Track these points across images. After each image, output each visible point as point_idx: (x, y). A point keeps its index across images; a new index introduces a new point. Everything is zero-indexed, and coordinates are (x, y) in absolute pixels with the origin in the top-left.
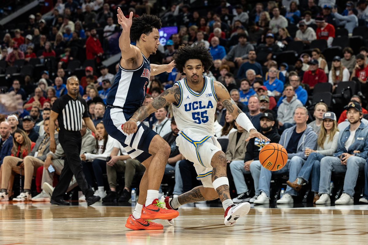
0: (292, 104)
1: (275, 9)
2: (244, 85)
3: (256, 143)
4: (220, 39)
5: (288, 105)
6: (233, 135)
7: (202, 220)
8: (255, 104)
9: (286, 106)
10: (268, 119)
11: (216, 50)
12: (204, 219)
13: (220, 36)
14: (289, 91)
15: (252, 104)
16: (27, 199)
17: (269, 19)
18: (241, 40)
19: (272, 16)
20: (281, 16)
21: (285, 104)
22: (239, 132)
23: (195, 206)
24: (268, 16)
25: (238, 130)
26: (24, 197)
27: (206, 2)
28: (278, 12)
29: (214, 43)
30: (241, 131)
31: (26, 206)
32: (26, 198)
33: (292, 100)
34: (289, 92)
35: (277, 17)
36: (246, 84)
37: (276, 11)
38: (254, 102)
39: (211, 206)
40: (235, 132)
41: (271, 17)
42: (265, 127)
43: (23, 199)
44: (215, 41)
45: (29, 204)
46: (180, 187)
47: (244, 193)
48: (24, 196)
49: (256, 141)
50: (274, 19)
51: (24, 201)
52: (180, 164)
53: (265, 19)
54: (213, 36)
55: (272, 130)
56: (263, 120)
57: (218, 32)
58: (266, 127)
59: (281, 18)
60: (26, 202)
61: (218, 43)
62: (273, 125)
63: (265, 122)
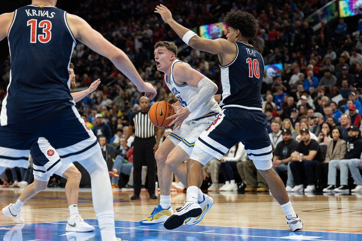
4: (314, 72)
6: (330, 143)
7: (312, 205)
8: (345, 120)
10: (354, 130)
12: (314, 204)
18: (326, 74)
22: (335, 140)
23: (304, 194)
24: (348, 55)
25: (334, 139)
27: (302, 46)
30: (336, 139)
36: (334, 105)
39: (316, 194)
40: (332, 141)
41: (351, 56)
42: (351, 136)
46: (291, 181)
50: (353, 56)
52: (290, 165)
56: (350, 131)
57: (311, 67)
61: (312, 75)
62: (357, 134)
63: (351, 132)
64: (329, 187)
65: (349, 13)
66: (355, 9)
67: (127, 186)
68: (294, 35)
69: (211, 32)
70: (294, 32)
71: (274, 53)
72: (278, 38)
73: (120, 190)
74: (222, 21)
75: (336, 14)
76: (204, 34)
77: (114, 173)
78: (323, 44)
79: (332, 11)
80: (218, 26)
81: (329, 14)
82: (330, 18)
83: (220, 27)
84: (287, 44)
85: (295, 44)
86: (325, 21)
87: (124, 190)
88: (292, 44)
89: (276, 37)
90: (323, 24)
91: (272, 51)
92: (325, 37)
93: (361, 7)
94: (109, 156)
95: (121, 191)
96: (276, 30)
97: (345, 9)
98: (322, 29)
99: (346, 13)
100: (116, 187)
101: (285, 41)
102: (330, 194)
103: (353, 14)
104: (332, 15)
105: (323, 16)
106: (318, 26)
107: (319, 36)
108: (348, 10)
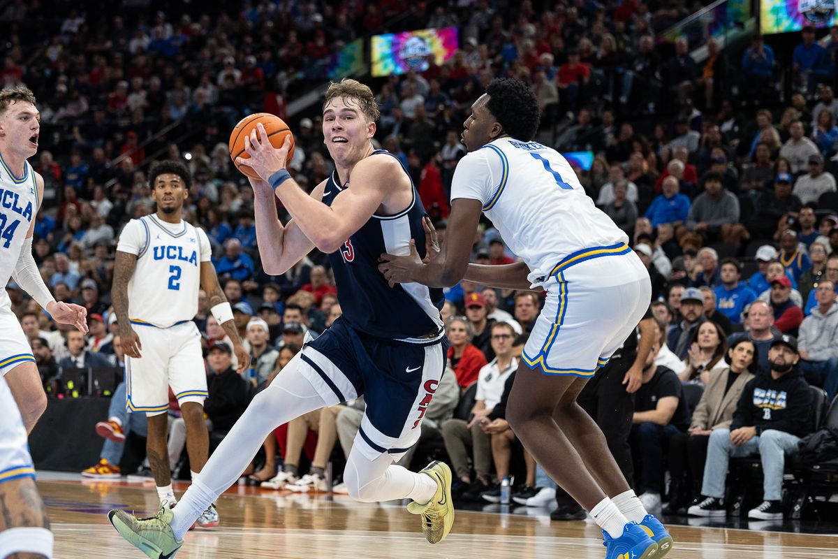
0: (830, 318)
1: (795, 124)
2: (728, 272)
3: (757, 402)
5: (820, 319)
9: (816, 321)
11: (673, 203)
13: (681, 176)
14: (823, 291)
15: (757, 317)
16: (313, 488)
17: (779, 144)
19: (785, 136)
20: (804, 139)
21: (816, 317)
22: (733, 371)
24: (776, 136)
26: (308, 484)
27: (651, 106)
28: (801, 131)
29: (669, 191)
31: (312, 502)
32: (312, 485)
33: (830, 311)
34: (824, 294)
35: (797, 140)
36: (731, 270)
37: (798, 128)
38: (760, 314)
41: (784, 140)
42: (780, 363)
43: (305, 488)
44: (671, 185)
45: (318, 499)
47: (714, 498)
48: (309, 481)
49: (757, 397)
50: (790, 142)
51: (308, 492)
53: (771, 143)
54: (667, 175)
55: (792, 371)
56: (777, 349)
57: (677, 168)
58: (782, 363)
59: (805, 143)
60: (312, 494)
61: (676, 190)
62: (795, 363)
63: (781, 352)
64: (703, 503)
65: (787, 24)
66: (804, 14)
67: (140, 469)
68: (630, 73)
69: (402, 55)
70: (632, 68)
71: (576, 122)
72: (586, 80)
73: (123, 480)
74: (434, 27)
75: (749, 24)
76: (383, 58)
77: (114, 428)
78: (709, 105)
79: (738, 14)
80: (422, 39)
81: (732, 24)
82: (733, 32)
83: (428, 40)
84: (609, 98)
85: (630, 99)
86: (720, 40)
87: (132, 479)
88: (623, 99)
89: (580, 79)
90: (712, 47)
91: (571, 115)
92: (716, 85)
93: (818, 9)
94: (96, 383)
95: (125, 484)
96: (583, 60)
97: (776, 11)
98: (711, 63)
99: (778, 23)
100: (114, 472)
101: (604, 89)
102: (706, 520)
103: (797, 27)
104: (740, 25)
105: (714, 27)
106: (700, 54)
107: (699, 81)
108: (783, 15)
